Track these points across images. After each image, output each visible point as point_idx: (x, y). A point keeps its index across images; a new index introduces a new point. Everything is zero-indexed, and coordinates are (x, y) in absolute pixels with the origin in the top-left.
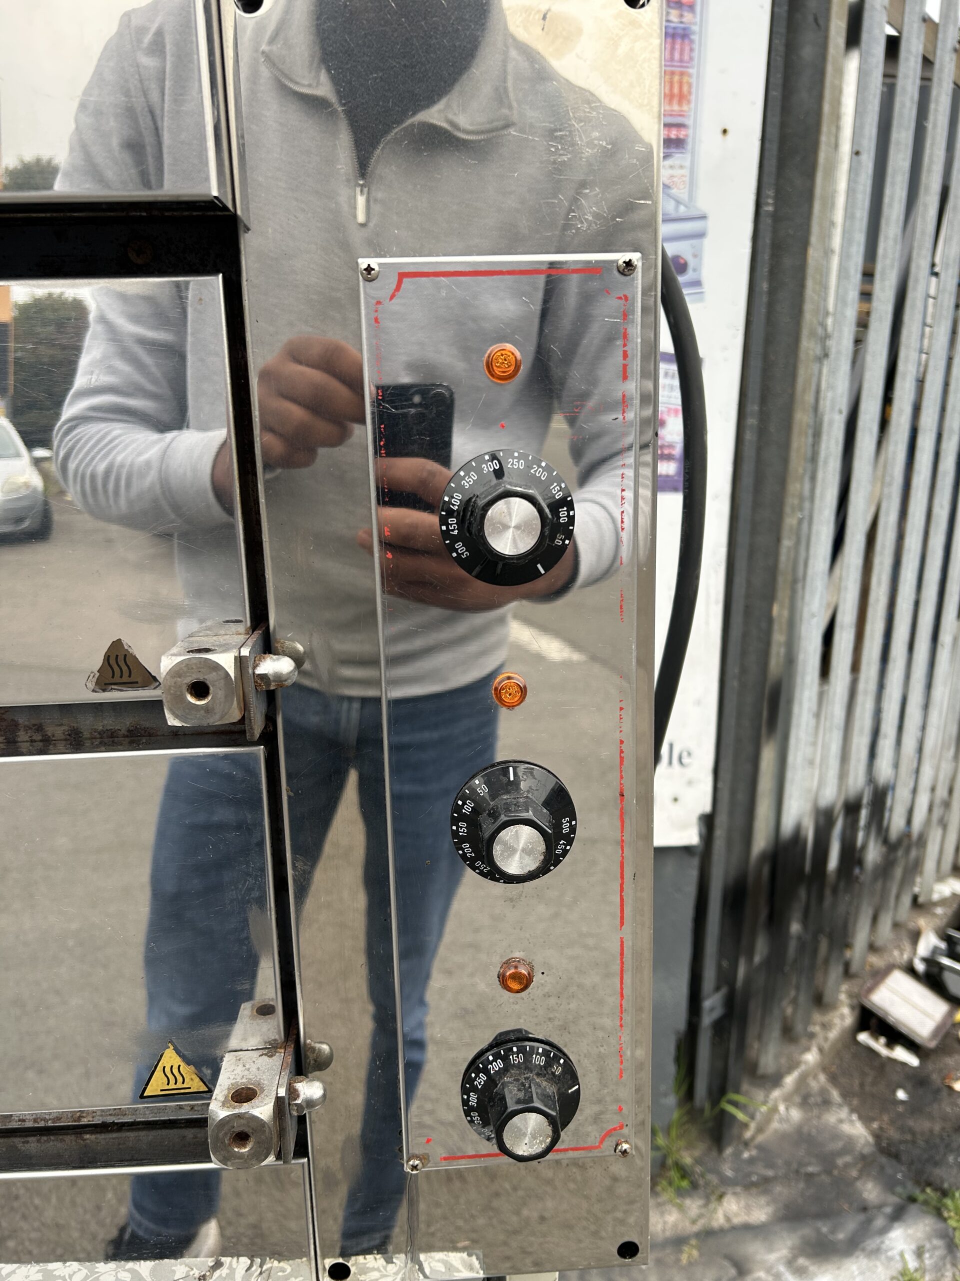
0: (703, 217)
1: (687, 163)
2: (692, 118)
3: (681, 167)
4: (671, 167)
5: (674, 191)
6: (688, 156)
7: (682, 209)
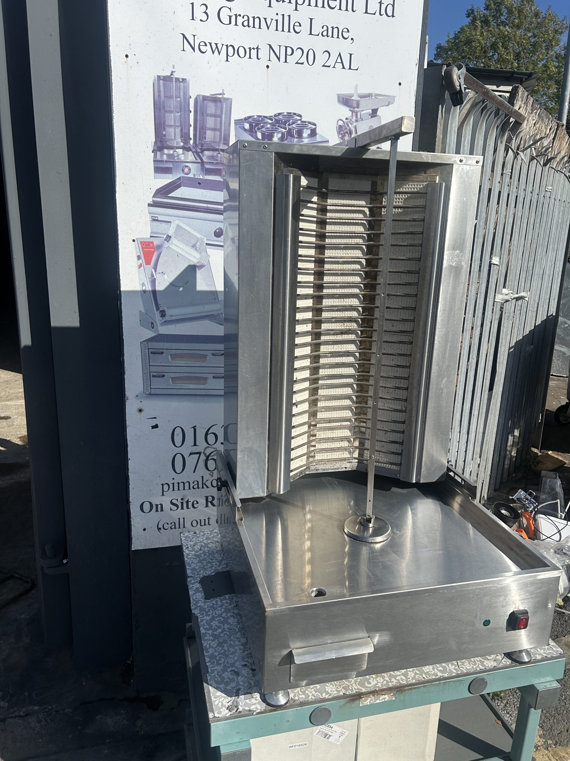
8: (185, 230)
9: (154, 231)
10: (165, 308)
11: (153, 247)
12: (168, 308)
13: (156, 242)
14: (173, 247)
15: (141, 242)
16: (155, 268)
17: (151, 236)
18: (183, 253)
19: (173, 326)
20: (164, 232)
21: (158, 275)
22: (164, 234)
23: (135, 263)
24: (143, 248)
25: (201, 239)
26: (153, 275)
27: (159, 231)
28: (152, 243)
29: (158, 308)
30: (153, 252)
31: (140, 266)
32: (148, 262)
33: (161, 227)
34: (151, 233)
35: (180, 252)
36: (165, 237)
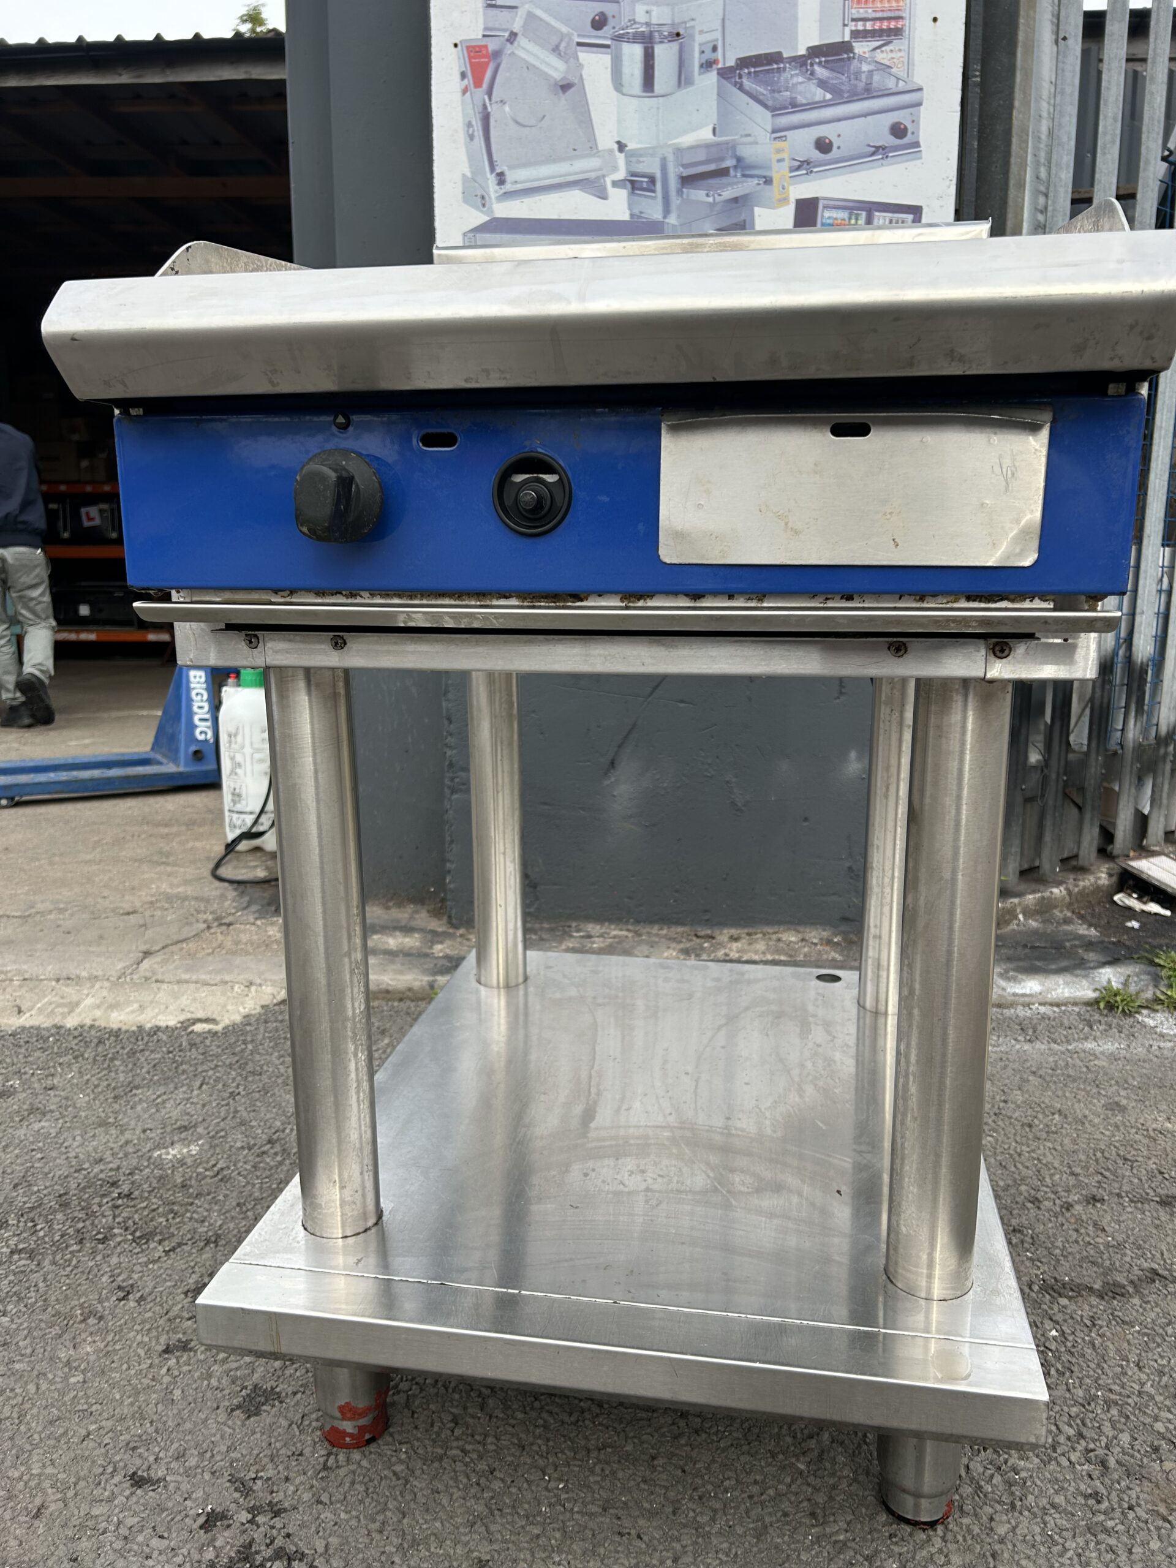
0: (920, 89)
1: (905, 47)
2: (908, 11)
3: (900, 50)
4: (892, 51)
5: (894, 70)
6: (905, 41)
7: (901, 83)
8: (541, 20)
9: (490, 25)
10: (505, 169)
11: (487, 56)
12: (511, 167)
13: (492, 45)
14: (521, 53)
15: (468, 48)
16: (490, 93)
17: (484, 36)
18: (537, 64)
19: (518, 202)
20: (504, 27)
21: (495, 106)
22: (505, 30)
23: (457, 84)
24: (470, 58)
25: (569, 35)
26: (485, 107)
27: (497, 26)
28: (486, 47)
29: (492, 168)
30: (487, 64)
31: (465, 91)
32: (478, 83)
33: (501, 18)
34: (486, 29)
35: (532, 60)
36: (507, 34)
